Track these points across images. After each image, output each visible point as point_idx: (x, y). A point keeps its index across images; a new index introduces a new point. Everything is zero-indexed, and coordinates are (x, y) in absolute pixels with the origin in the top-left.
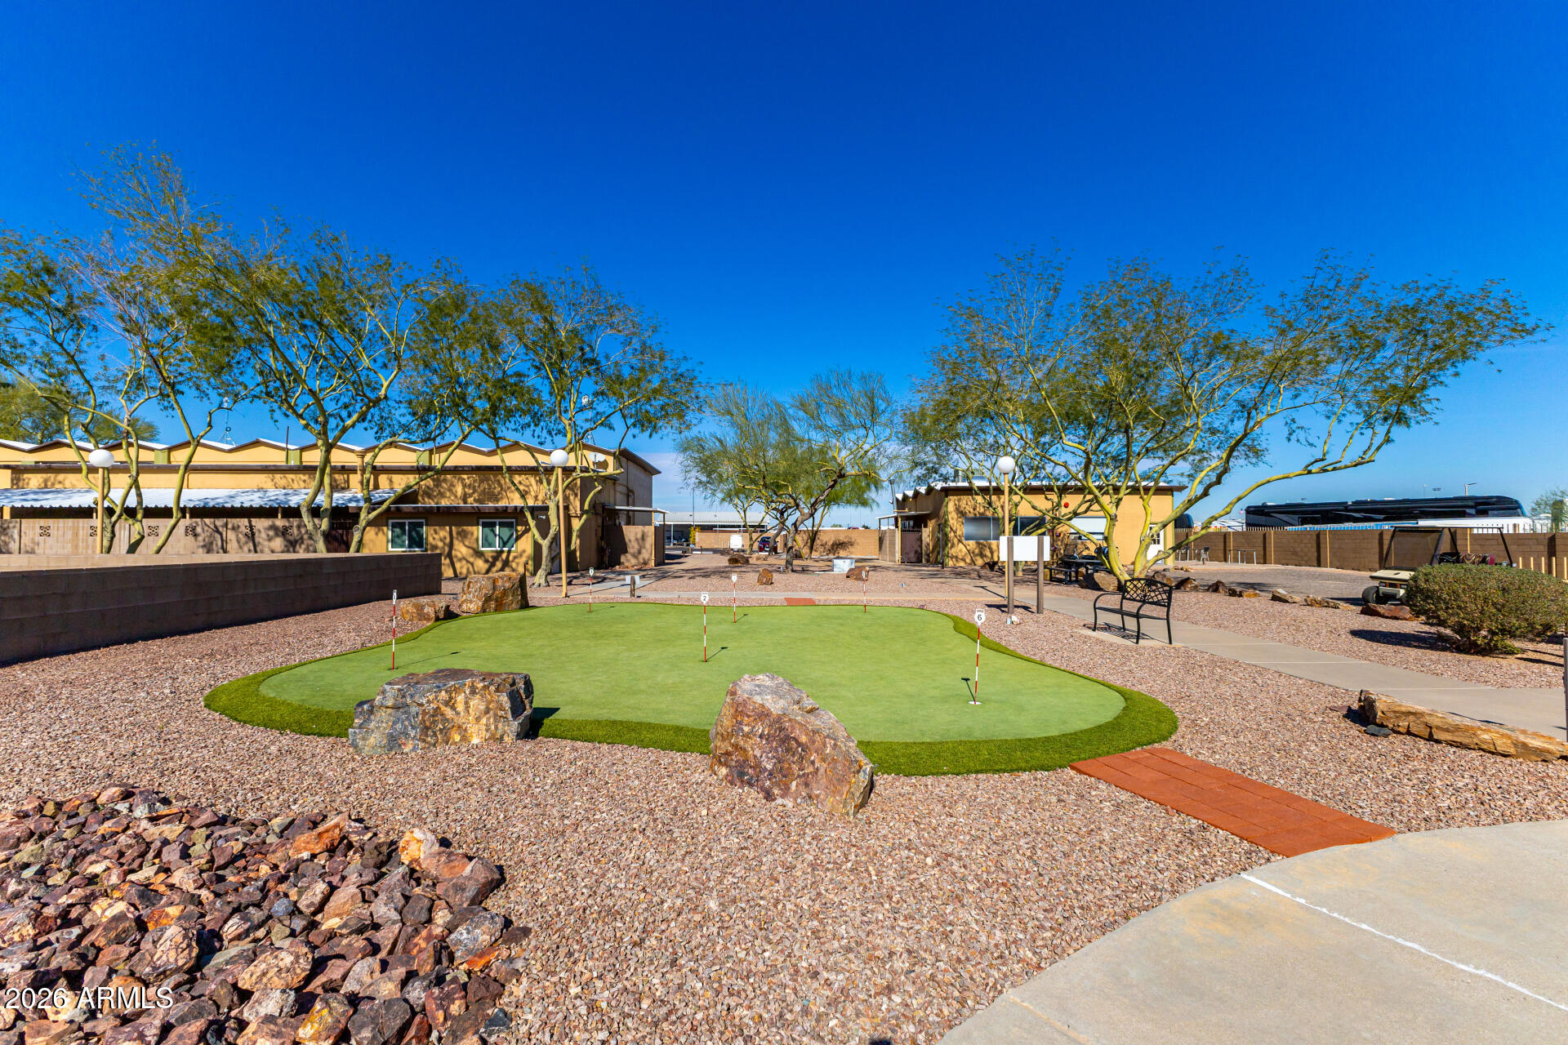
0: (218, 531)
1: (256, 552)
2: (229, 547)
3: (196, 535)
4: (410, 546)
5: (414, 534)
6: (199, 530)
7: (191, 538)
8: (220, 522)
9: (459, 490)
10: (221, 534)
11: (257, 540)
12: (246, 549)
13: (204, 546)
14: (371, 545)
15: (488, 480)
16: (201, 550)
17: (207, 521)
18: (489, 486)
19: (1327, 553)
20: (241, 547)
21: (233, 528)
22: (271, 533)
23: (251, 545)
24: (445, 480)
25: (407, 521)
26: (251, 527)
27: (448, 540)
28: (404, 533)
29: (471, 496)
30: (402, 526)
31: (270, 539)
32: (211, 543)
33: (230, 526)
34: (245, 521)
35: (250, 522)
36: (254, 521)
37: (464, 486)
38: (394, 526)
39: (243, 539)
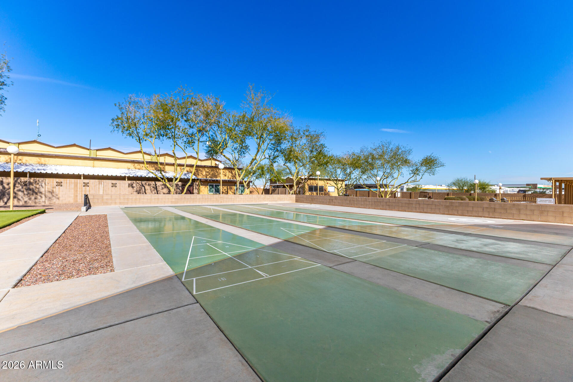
0: (143, 186)
1: (158, 194)
2: (146, 191)
3: (133, 187)
4: (215, 192)
5: (216, 188)
6: (134, 185)
7: (131, 188)
8: (144, 183)
9: (204, 173)
10: (144, 187)
11: (158, 189)
12: (153, 192)
13: (136, 191)
14: (203, 191)
15: (214, 170)
16: (135, 193)
17: (138, 182)
18: (214, 172)
19: (370, 195)
20: (152, 192)
21: (149, 185)
22: (163, 187)
23: (156, 191)
24: (200, 170)
25: (214, 184)
26: (156, 185)
27: (226, 190)
28: (213, 187)
29: (208, 175)
30: (213, 186)
31: (162, 189)
32: (140, 190)
33: (147, 184)
34: (153, 183)
35: (155, 183)
36: (156, 182)
37: (206, 172)
38: (210, 185)
39: (153, 189)
